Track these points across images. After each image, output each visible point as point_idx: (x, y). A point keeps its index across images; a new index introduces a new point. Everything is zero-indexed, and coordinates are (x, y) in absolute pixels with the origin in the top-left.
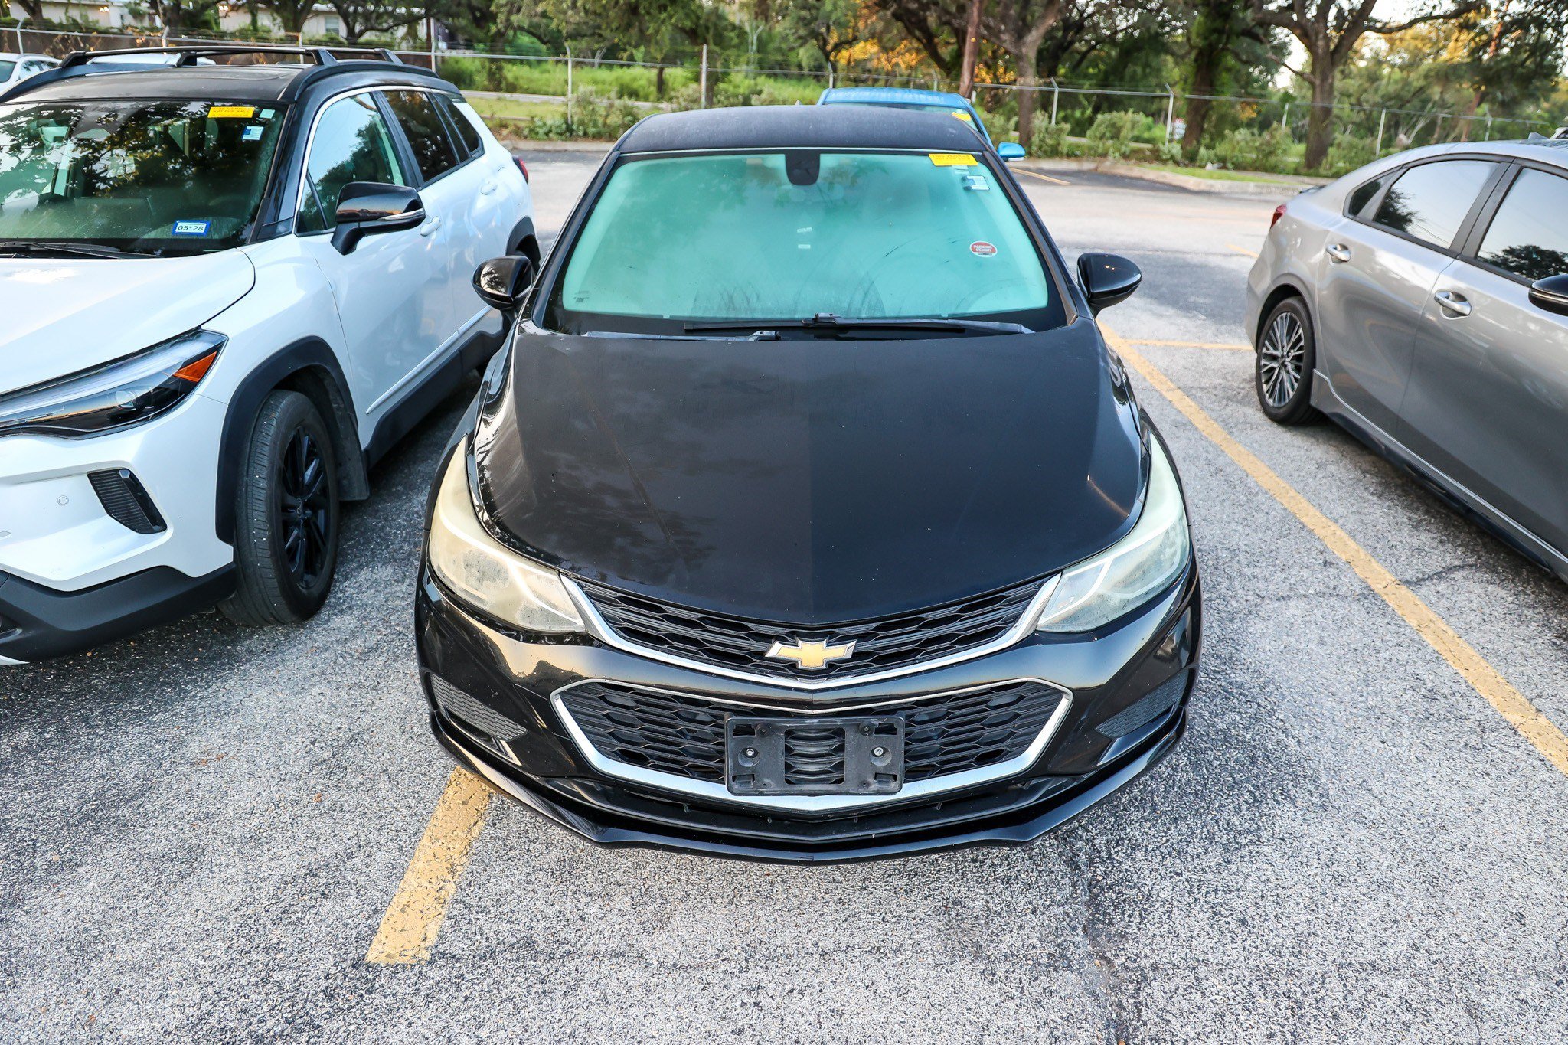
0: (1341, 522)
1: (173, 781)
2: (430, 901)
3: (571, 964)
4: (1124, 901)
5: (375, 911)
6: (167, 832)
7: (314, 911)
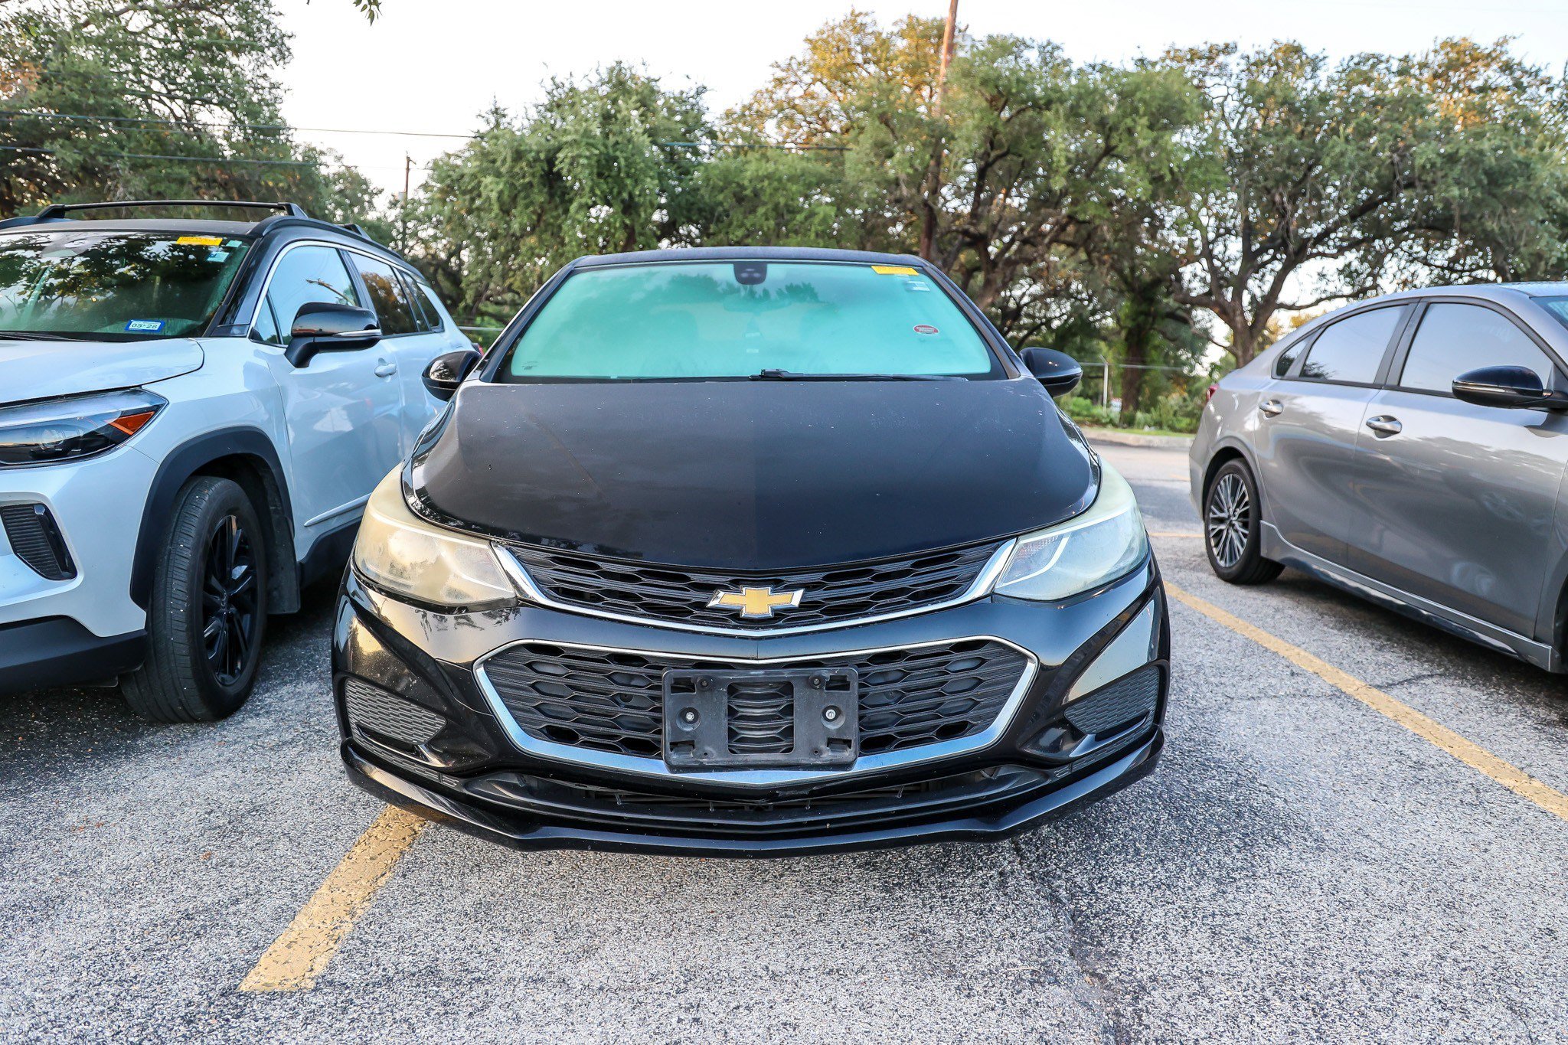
0: (1304, 646)
1: (42, 844)
2: (321, 938)
3: (479, 989)
4: (1113, 926)
5: (255, 948)
6: (24, 886)
7: (184, 948)
